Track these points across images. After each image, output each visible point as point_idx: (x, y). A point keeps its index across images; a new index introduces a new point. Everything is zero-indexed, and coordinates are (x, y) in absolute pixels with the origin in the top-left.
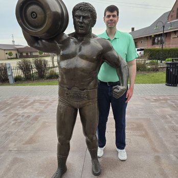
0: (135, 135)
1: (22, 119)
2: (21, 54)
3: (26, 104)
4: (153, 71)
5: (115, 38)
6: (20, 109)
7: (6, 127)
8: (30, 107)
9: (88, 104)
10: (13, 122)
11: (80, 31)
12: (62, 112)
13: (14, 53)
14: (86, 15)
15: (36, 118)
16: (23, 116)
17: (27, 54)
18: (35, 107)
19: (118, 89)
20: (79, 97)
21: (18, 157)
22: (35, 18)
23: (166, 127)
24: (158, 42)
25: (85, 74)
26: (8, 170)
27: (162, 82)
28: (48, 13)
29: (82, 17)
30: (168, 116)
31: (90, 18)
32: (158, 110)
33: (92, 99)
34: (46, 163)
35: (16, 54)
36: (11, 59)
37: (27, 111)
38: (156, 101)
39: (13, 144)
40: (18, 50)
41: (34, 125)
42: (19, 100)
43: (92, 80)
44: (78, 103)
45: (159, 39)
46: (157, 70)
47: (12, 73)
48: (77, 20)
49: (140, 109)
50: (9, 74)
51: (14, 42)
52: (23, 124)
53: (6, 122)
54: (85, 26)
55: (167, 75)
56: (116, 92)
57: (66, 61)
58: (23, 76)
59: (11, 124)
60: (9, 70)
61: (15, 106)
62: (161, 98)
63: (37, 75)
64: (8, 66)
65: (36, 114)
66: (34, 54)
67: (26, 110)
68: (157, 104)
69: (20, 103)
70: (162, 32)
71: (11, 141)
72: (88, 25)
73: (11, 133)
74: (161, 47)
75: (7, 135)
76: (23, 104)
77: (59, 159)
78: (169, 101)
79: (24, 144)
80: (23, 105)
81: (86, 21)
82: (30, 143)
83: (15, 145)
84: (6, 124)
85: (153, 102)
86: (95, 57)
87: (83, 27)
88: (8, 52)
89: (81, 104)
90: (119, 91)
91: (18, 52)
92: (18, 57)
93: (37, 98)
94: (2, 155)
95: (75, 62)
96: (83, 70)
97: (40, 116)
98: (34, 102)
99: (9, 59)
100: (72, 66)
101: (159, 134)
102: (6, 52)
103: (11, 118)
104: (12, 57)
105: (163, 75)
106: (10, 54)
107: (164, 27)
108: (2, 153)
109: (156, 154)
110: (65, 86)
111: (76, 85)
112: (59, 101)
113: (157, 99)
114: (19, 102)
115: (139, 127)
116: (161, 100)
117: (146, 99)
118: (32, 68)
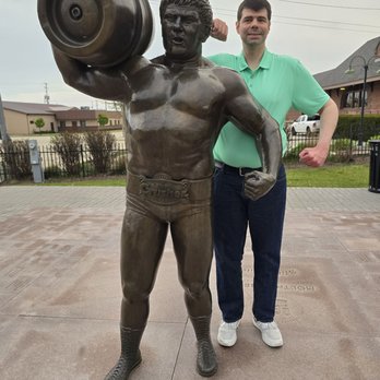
0: (297, 294)
1: (52, 251)
2: (62, 123)
3: (64, 223)
4: (343, 162)
5: (261, 69)
6: (51, 232)
7: (18, 267)
8: (72, 228)
9: (190, 212)
10: (33, 259)
11: (174, 48)
12: (132, 229)
13: (48, 121)
14: (190, 13)
15: (83, 252)
16: (56, 246)
17: (74, 123)
18: (82, 229)
19: (258, 179)
20: (169, 196)
21: (38, 330)
22: (79, 18)
23: (367, 278)
24: (354, 101)
25: (185, 145)
26: (14, 357)
27: (360, 185)
28: (106, 6)
29: (179, 19)
30: (373, 256)
31: (197, 21)
32: (349, 242)
33: (200, 201)
34: (95, 344)
35: (52, 124)
36: (42, 133)
37: (65, 237)
38: (346, 222)
39: (30, 303)
40: (55, 115)
41: (76, 265)
42: (49, 213)
43: (201, 158)
44: (169, 209)
45: (357, 95)
46: (351, 160)
47: (40, 159)
48: (169, 24)
49: (311, 240)
50: (34, 161)
51: (47, 98)
52: (53, 262)
53: (19, 258)
54: (186, 38)
55: (371, 170)
56: (252, 186)
57: (143, 114)
58: (62, 167)
59: (29, 262)
60: (34, 154)
61: (40, 226)
62: (358, 217)
63: (92, 167)
64: (31, 146)
65: (84, 244)
66: (88, 124)
67: (62, 235)
68: (348, 229)
69: (52, 219)
70: (362, 82)
71: (27, 297)
72: (192, 35)
73: (28, 281)
74: (359, 113)
75: (18, 284)
76: (58, 223)
77: (124, 335)
78: (375, 225)
79: (52, 304)
80: (56, 224)
81: (189, 28)
82: (66, 303)
83: (33, 305)
84: (19, 261)
85: (339, 225)
86: (206, 107)
87: (181, 40)
88: (35, 119)
89: (174, 211)
90: (258, 183)
91: (57, 120)
92: (56, 130)
93: (89, 211)
94: (4, 324)
95: (164, 116)
96: (179, 134)
97: (91, 247)
98: (82, 218)
99: (36, 133)
100: (157, 126)
101: (352, 292)
102: (31, 118)
103: (29, 249)
104: (42, 129)
105: (363, 171)
106: (40, 123)
107: (366, 68)
108: (3, 320)
109: (344, 336)
110: (140, 171)
111: (164, 168)
112: (128, 204)
113: (349, 218)
114: (49, 217)
115: (306, 277)
116: (357, 221)
117: (325, 219)
118: (82, 151)
